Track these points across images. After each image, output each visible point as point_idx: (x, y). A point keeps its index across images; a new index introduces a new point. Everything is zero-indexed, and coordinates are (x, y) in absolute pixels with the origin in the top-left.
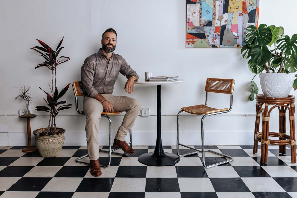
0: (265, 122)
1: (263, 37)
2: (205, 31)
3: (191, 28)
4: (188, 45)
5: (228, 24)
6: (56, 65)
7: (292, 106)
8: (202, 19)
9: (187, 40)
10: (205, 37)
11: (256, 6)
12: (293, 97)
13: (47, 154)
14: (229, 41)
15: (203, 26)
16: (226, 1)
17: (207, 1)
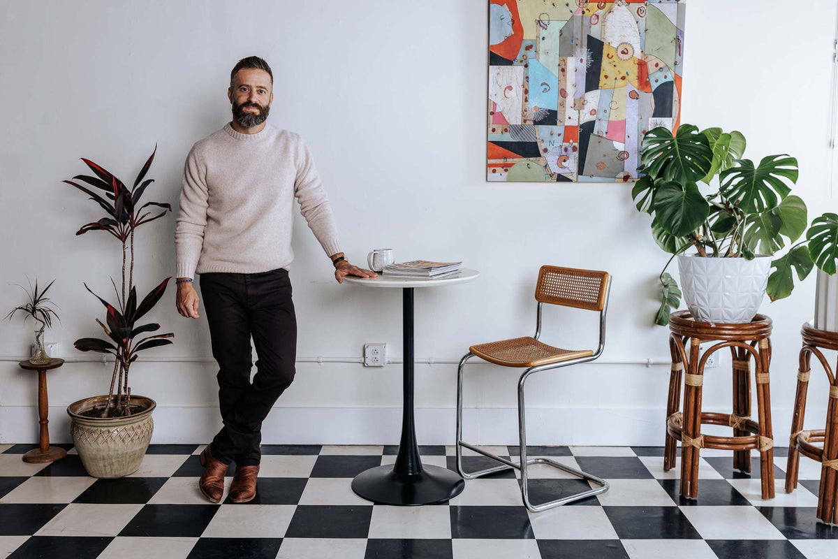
0: (691, 387)
1: (690, 159)
2: (538, 137)
3: (499, 128)
5: (600, 120)
6: (133, 225)
7: (764, 346)
8: (529, 106)
9: (491, 161)
10: (536, 154)
11: (673, 73)
12: (767, 322)
13: (103, 469)
14: (600, 166)
15: (532, 123)
16: (593, 57)
17: (542, 58)
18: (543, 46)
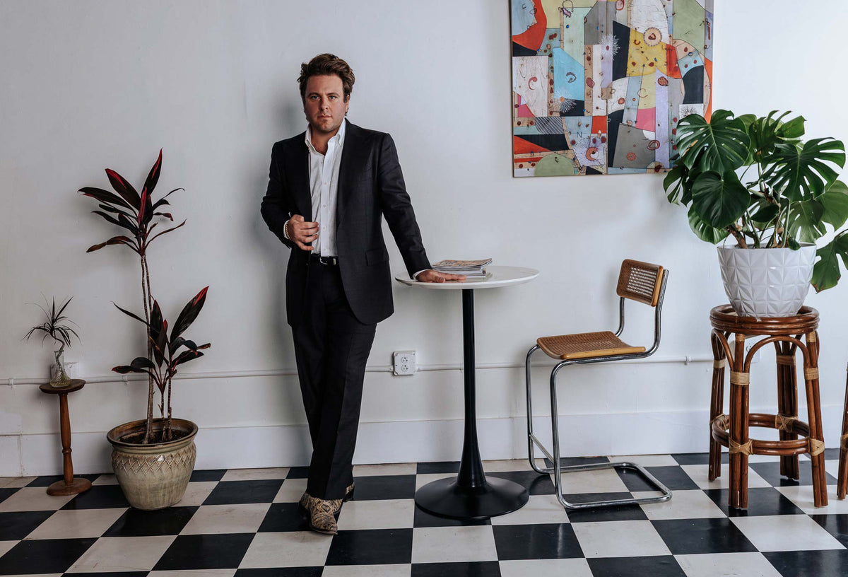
0: (737, 386)
1: (725, 146)
2: (565, 128)
3: (525, 121)
4: (517, 170)
5: (628, 109)
7: (812, 340)
8: (555, 97)
9: (517, 156)
10: (564, 146)
11: (703, 57)
12: (813, 314)
14: (631, 157)
15: (558, 115)
16: (619, 44)
17: (567, 47)
18: (567, 34)
